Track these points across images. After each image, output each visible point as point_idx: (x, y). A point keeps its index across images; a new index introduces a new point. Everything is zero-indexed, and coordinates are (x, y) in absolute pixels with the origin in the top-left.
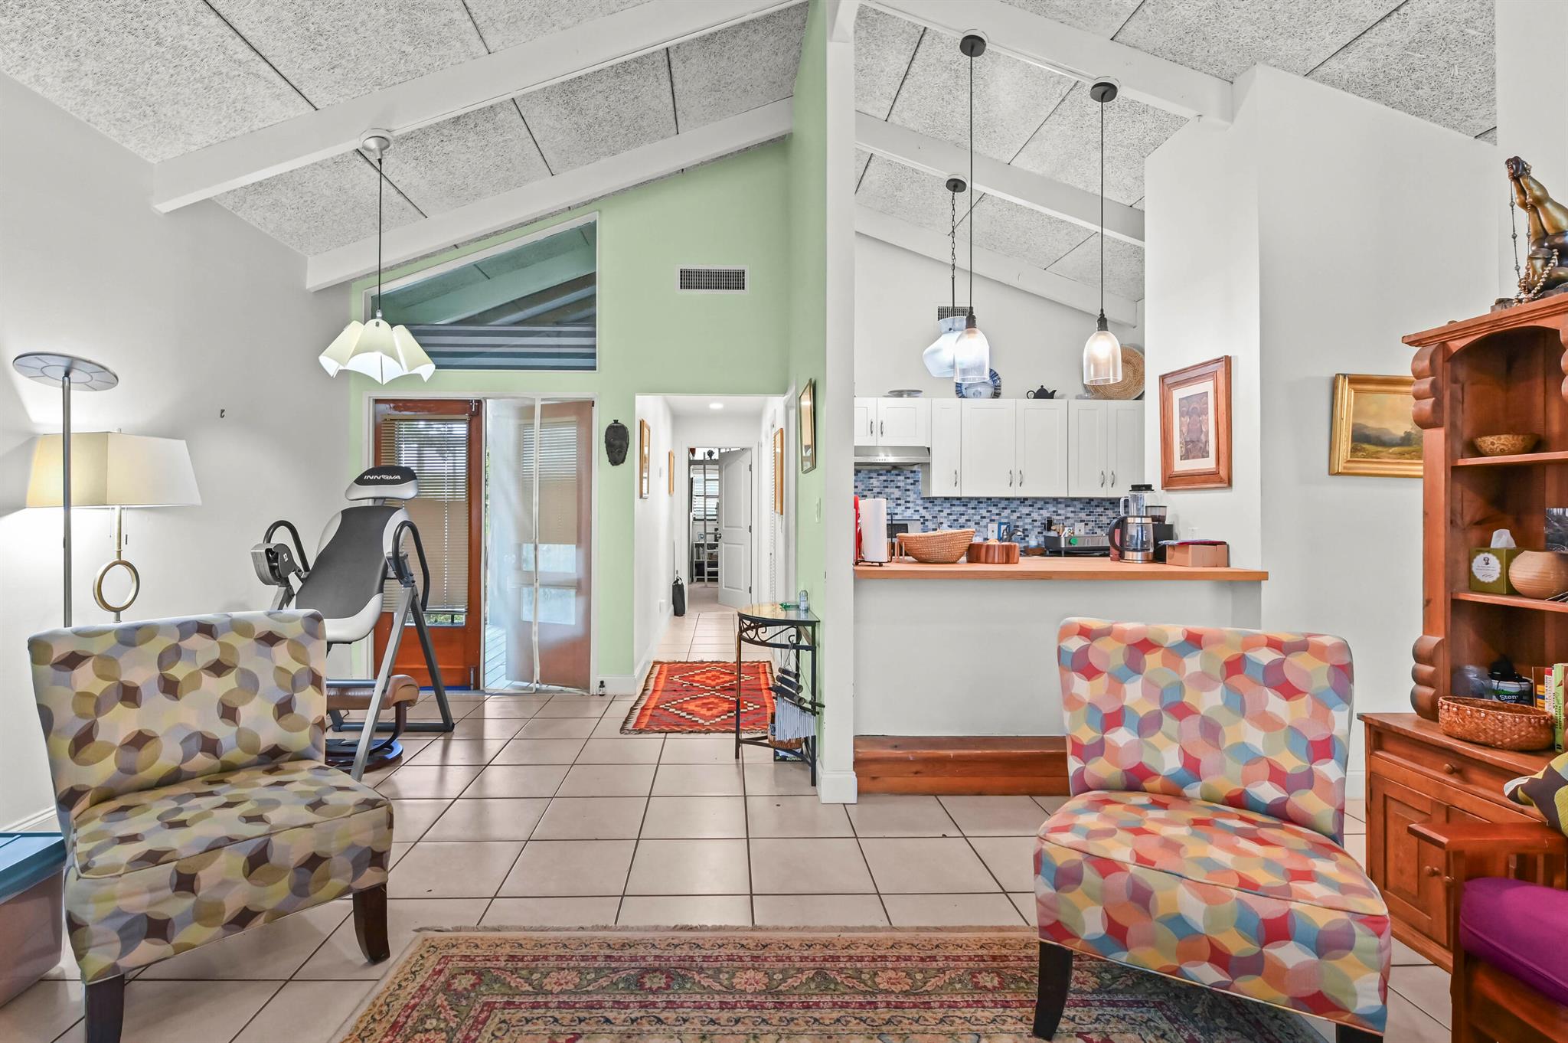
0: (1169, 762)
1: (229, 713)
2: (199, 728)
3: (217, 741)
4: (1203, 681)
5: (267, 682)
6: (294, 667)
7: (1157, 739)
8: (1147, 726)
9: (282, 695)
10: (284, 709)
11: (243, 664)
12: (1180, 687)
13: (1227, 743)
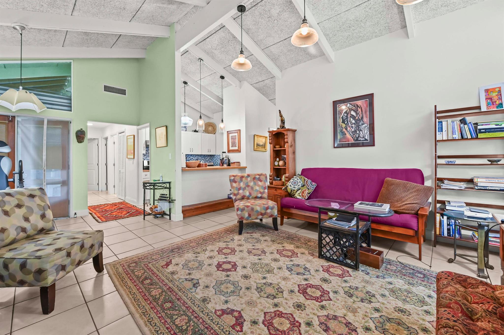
0: (247, 194)
1: (27, 219)
3: (25, 228)
4: (251, 181)
5: (36, 209)
6: (43, 204)
7: (245, 191)
8: (244, 189)
9: (41, 212)
10: (43, 216)
11: (26, 204)
12: (248, 182)
13: (254, 189)
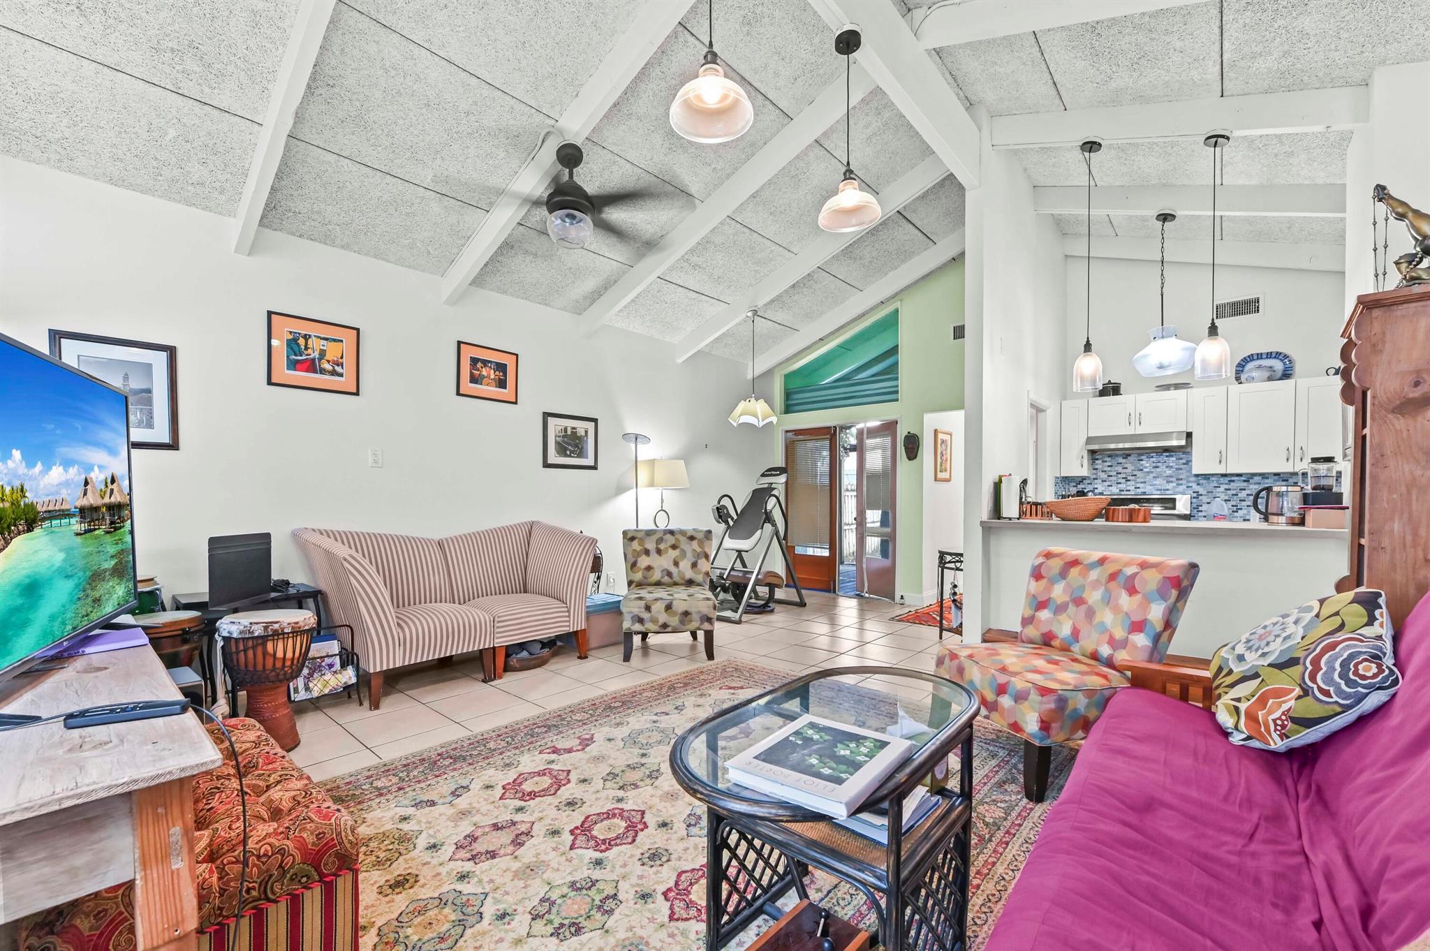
0: (1064, 630)
1: (676, 564)
2: (666, 567)
3: (671, 573)
4: (1096, 584)
5: (689, 554)
6: (699, 550)
7: (1063, 617)
9: (694, 560)
10: (694, 565)
11: (682, 547)
12: (1083, 588)
13: (1096, 620)
